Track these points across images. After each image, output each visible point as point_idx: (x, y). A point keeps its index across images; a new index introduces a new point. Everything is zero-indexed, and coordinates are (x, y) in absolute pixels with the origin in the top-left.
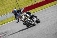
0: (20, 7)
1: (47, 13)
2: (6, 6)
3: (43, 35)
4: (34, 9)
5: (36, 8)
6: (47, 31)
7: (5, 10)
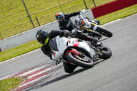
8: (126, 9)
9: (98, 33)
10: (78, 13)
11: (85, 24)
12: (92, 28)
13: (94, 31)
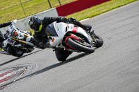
1: (132, 17)
3: (120, 73)
4: (97, 6)
6: (131, 63)
7: (21, 8)
8: (94, 7)
9: (32, 44)
10: (10, 24)
11: (17, 35)
12: (25, 39)
13: (27, 43)
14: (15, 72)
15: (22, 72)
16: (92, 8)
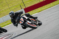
0: (25, 5)
1: (56, 11)
2: (10, 5)
4: (41, 8)
5: (44, 6)
7: (9, 10)
14: (8, 37)
15: (11, 36)
16: (39, 8)
